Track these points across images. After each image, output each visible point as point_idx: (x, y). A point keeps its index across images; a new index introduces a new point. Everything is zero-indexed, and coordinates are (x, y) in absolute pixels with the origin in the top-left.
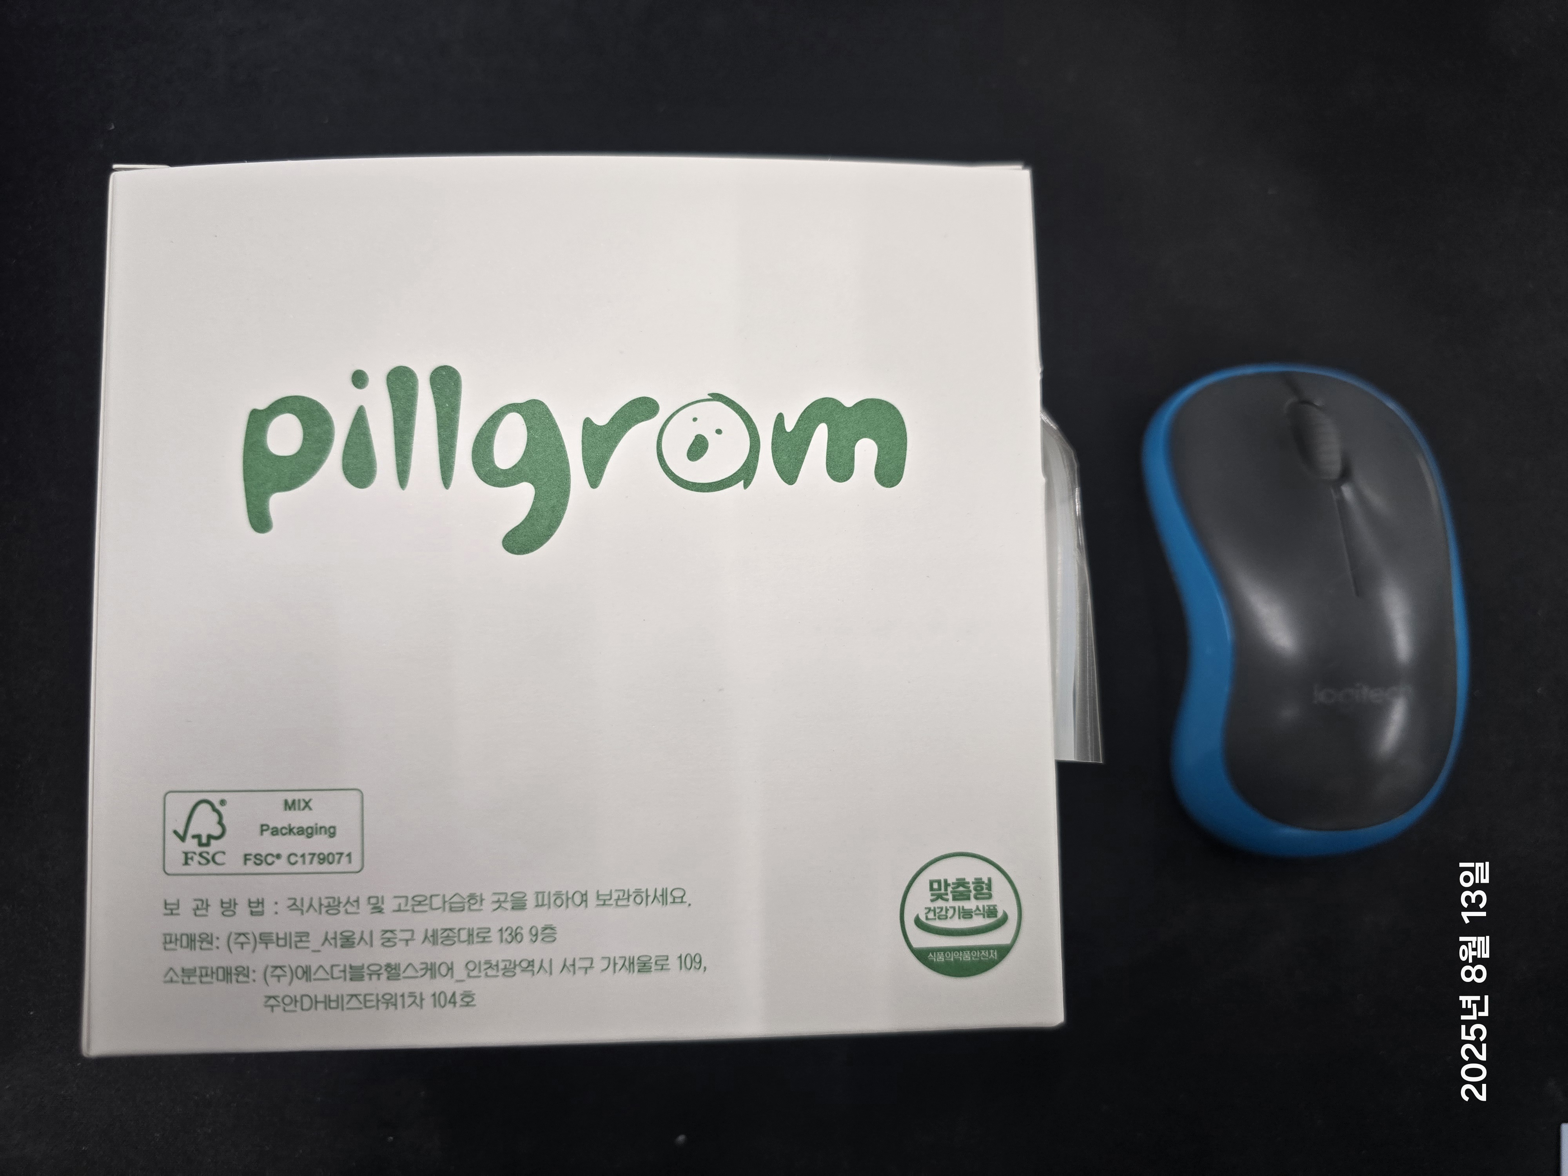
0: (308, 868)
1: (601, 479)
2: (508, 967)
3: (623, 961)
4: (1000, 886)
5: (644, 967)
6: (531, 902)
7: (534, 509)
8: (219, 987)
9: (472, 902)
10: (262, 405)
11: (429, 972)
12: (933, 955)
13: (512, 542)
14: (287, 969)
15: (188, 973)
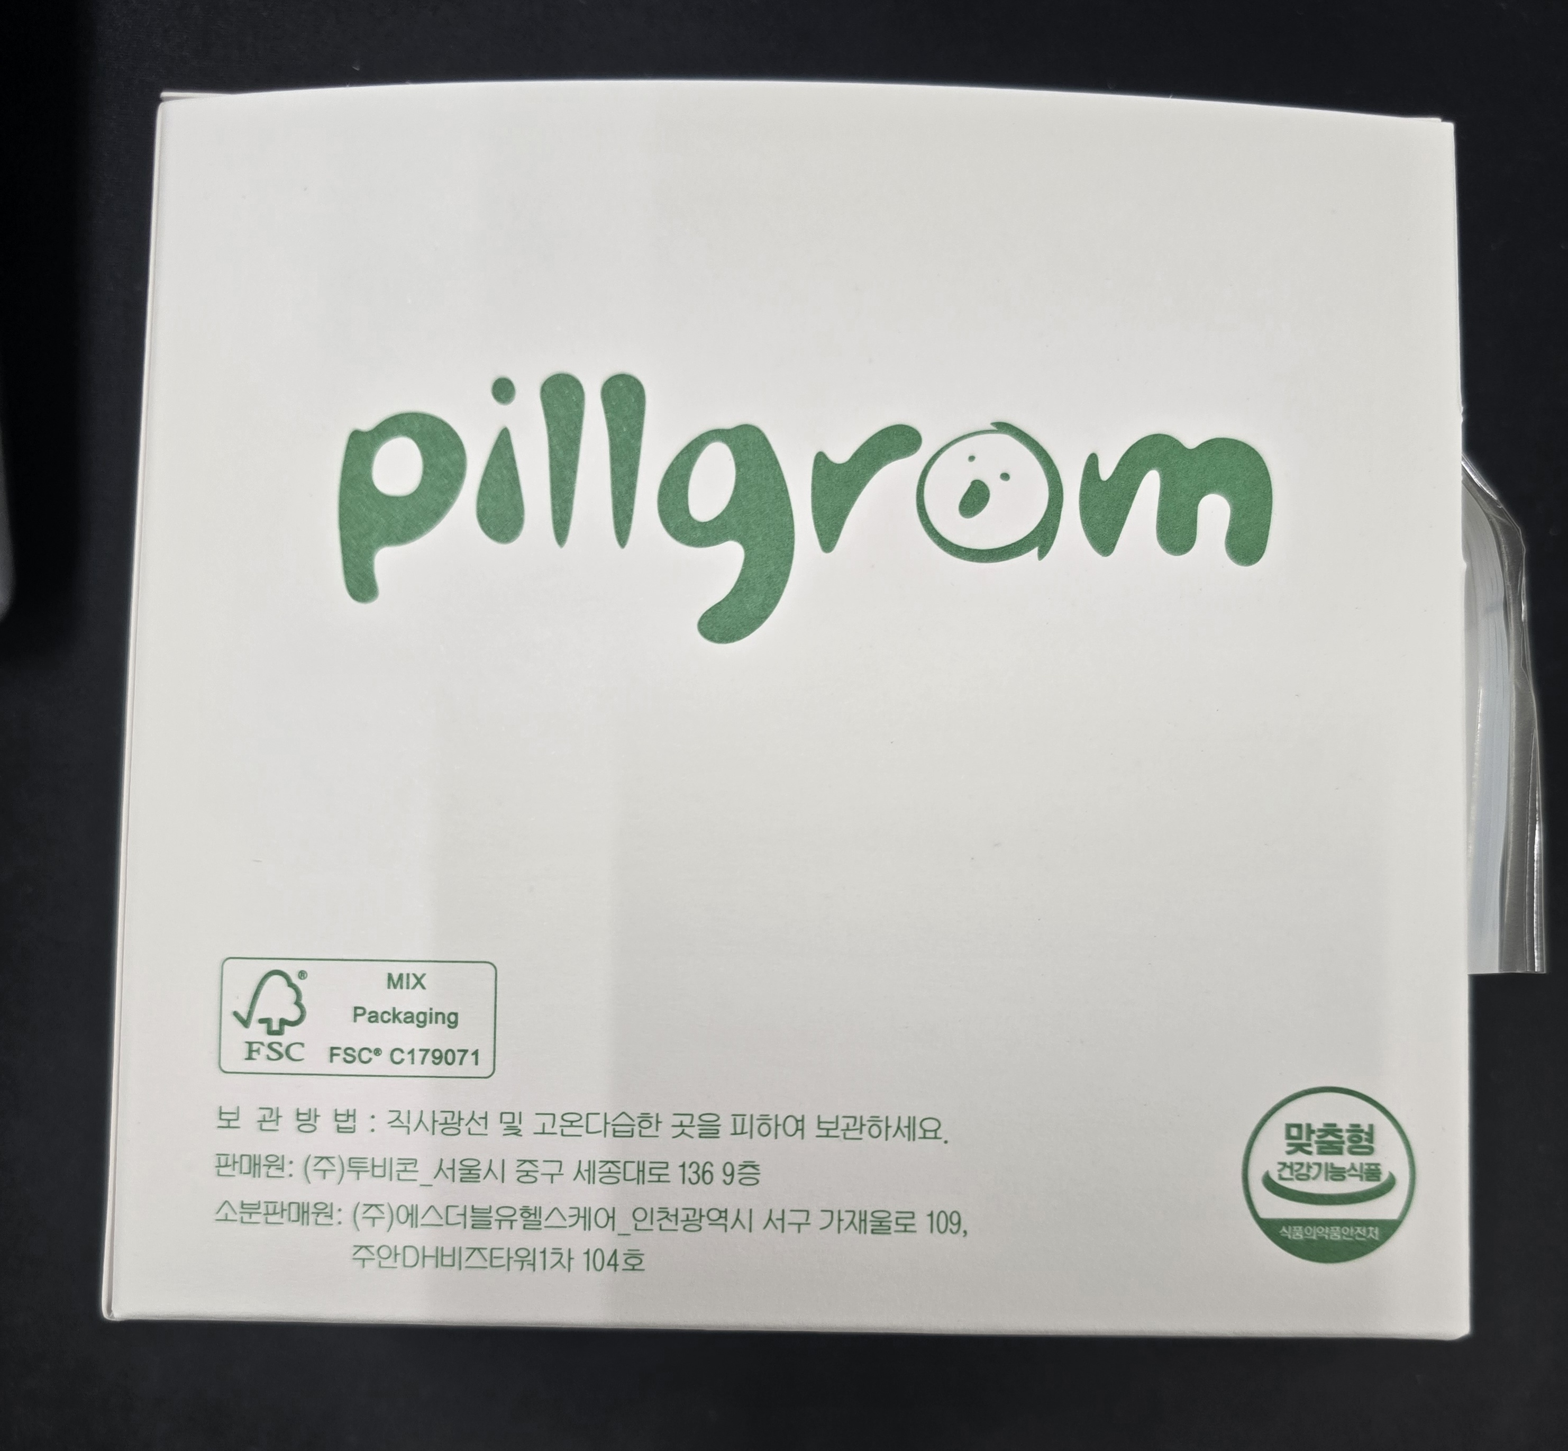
0: (418, 1069)
1: (837, 540)
2: (691, 1218)
3: (851, 1217)
4: (1386, 1135)
5: (881, 1227)
6: (726, 1126)
7: (742, 579)
8: (292, 1230)
9: (645, 1124)
10: (367, 425)
11: (581, 1220)
12: (1287, 1229)
13: (711, 625)
14: (385, 1209)
15: (249, 1209)
